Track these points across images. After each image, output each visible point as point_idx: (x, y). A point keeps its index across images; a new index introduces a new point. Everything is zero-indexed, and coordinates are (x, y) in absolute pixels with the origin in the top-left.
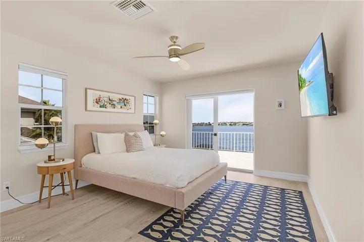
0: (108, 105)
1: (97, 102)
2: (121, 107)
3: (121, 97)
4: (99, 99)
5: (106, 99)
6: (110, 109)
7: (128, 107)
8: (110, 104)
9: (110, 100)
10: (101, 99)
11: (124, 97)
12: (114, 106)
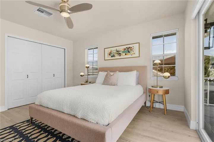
0: (116, 55)
1: (110, 55)
2: (126, 54)
3: (125, 47)
4: (111, 53)
5: (115, 52)
6: (117, 57)
7: (131, 53)
8: (117, 54)
9: (117, 51)
10: (112, 52)
11: (128, 46)
12: (120, 54)
